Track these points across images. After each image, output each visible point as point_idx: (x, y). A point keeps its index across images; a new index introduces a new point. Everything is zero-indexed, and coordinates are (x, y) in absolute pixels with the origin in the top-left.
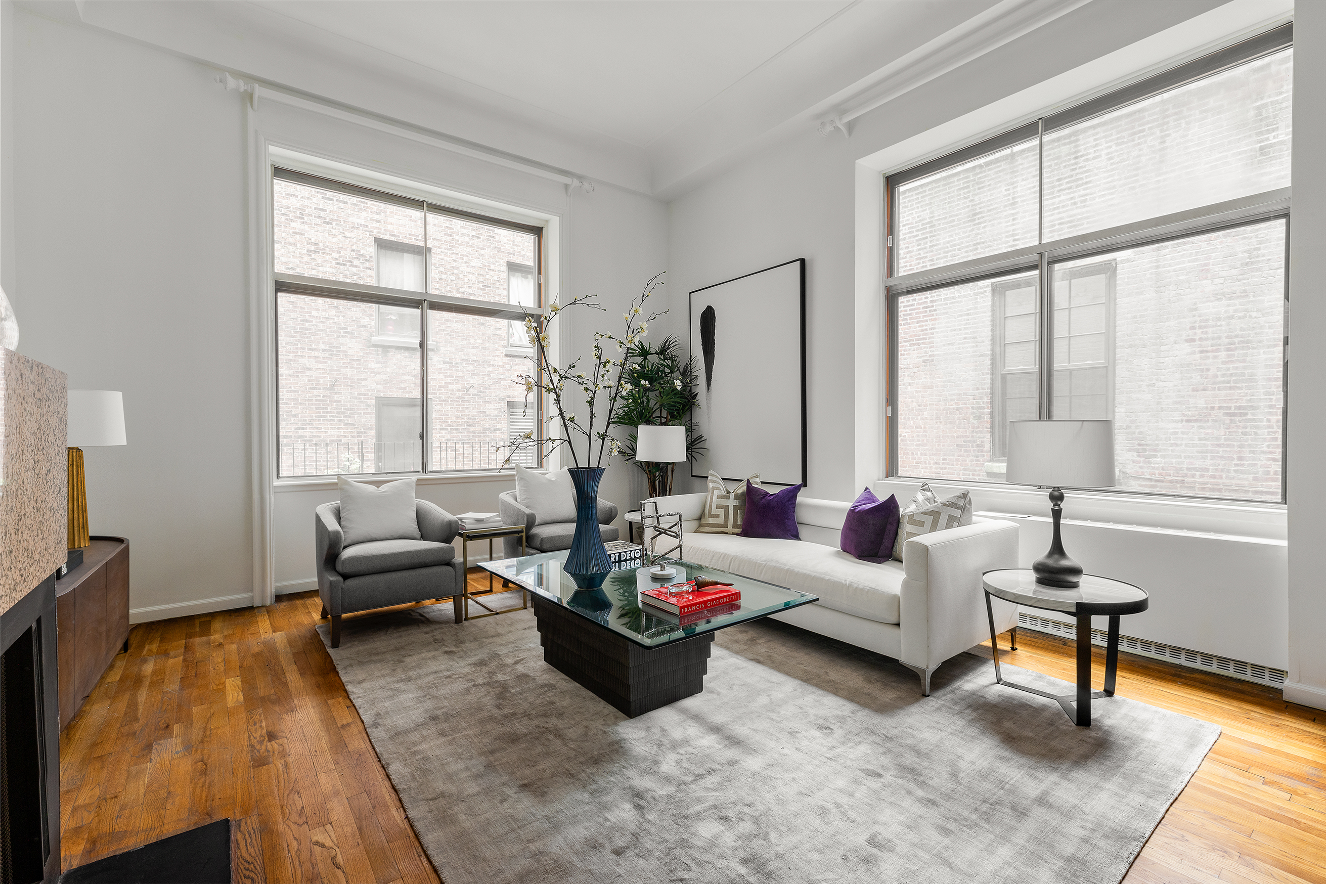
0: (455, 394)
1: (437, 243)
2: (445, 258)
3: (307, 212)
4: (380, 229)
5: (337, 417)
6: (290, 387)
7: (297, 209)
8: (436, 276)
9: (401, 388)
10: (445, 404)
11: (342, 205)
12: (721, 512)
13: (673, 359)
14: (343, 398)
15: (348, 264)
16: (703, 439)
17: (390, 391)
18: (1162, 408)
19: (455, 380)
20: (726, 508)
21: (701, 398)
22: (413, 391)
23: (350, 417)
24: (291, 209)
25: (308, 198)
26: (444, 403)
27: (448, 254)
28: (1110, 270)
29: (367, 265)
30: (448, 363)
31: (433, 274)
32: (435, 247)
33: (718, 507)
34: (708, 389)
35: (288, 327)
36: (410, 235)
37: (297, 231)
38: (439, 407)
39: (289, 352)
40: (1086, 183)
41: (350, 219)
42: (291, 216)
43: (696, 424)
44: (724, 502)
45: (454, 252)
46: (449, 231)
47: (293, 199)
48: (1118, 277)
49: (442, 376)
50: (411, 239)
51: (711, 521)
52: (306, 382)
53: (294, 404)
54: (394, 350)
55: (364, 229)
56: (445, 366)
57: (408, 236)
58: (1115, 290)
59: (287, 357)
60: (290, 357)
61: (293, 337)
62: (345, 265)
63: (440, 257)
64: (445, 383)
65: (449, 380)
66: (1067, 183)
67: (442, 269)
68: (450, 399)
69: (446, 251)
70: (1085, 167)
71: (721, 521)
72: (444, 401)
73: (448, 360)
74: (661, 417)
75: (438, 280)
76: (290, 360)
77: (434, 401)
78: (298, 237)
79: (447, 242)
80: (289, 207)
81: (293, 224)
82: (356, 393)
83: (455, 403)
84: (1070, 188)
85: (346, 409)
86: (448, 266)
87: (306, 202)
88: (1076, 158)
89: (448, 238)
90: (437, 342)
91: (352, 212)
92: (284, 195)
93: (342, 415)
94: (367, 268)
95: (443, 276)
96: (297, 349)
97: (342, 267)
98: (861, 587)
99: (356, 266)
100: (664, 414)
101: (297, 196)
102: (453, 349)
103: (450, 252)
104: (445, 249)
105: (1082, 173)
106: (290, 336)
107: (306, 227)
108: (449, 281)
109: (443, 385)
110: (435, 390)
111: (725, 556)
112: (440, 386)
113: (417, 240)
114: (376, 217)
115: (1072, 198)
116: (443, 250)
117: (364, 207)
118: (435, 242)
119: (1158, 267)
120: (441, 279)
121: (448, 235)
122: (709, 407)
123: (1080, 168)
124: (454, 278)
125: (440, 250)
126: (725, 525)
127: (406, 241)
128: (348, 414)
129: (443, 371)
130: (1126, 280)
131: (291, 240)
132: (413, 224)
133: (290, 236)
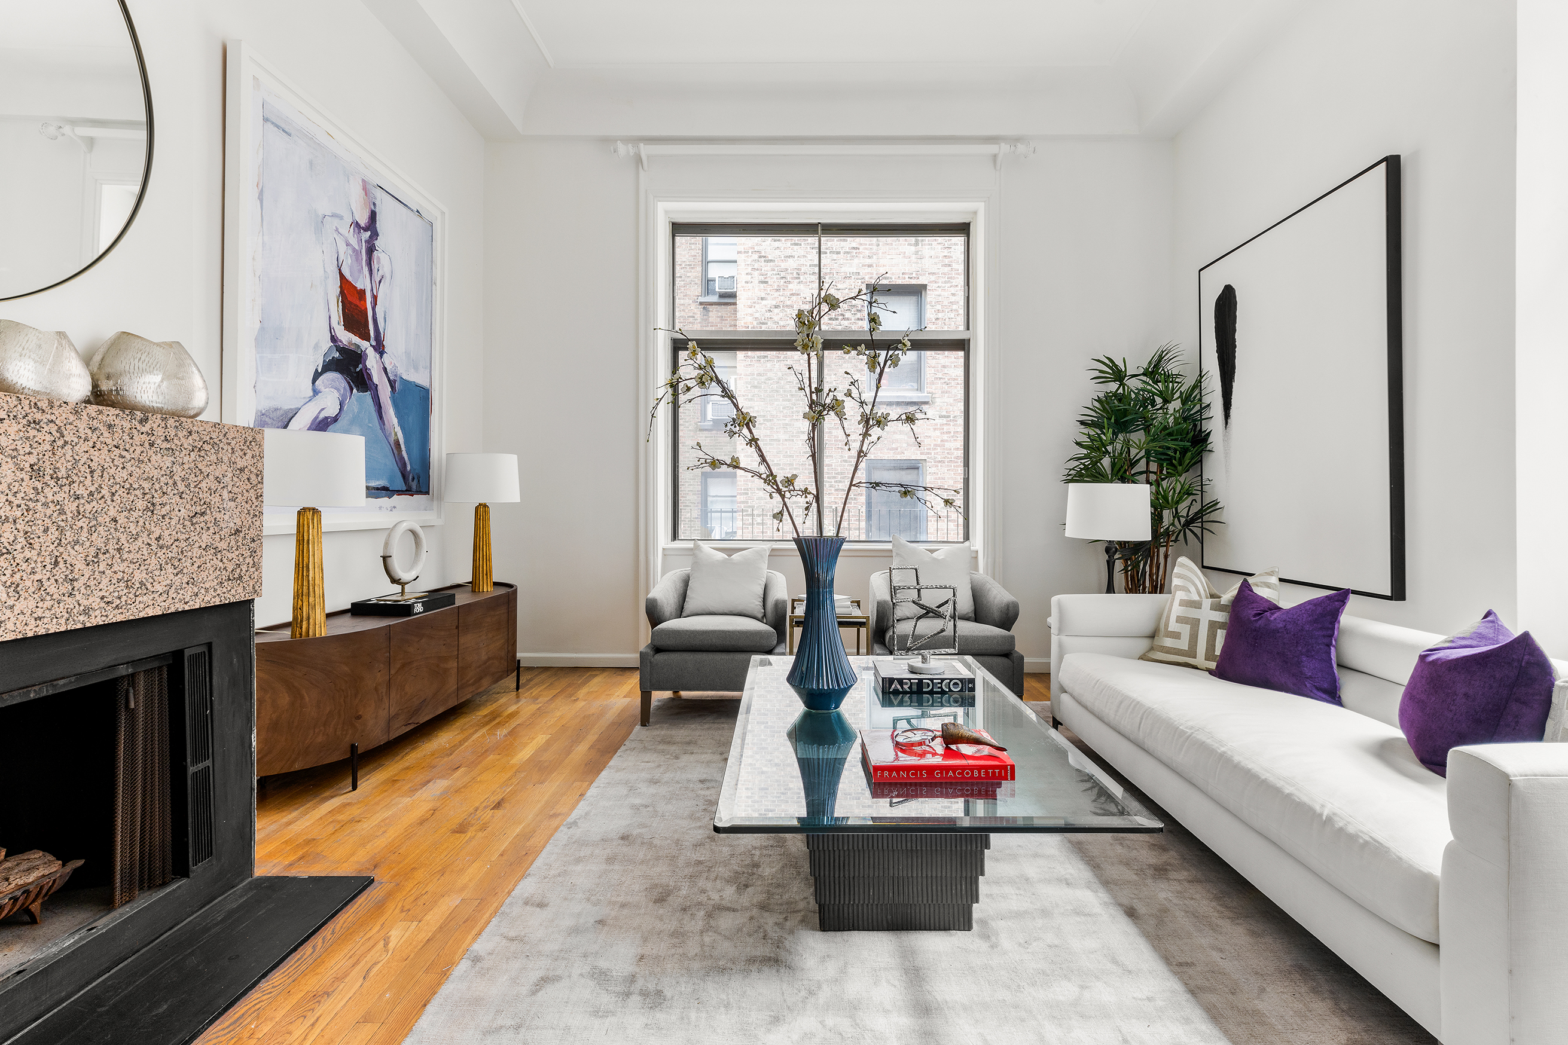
0: (953, 454)
1: (933, 278)
2: (943, 293)
3: (802, 271)
4: (872, 274)
5: (829, 482)
6: (787, 452)
7: (794, 269)
8: (932, 316)
9: (892, 449)
10: (941, 466)
11: (835, 256)
12: (1185, 630)
13: (1168, 378)
14: (834, 461)
15: (840, 317)
16: (1218, 506)
17: (881, 453)
19: (952, 437)
20: (1195, 623)
21: (1216, 440)
22: (905, 452)
23: (840, 482)
24: (789, 271)
25: (804, 256)
26: (939, 464)
27: (946, 288)
29: (859, 315)
30: (944, 417)
31: (929, 314)
32: (931, 282)
33: (1180, 620)
34: (1227, 423)
35: (785, 391)
36: (903, 274)
37: (794, 292)
38: (933, 470)
39: (786, 417)
41: (843, 270)
42: (789, 277)
43: (1208, 482)
44: (1193, 613)
45: (953, 284)
46: (947, 261)
47: (790, 260)
49: (938, 433)
50: (904, 278)
51: (1168, 642)
52: (801, 446)
53: (790, 469)
54: (885, 406)
55: (856, 277)
56: (941, 421)
57: (901, 275)
59: (784, 422)
60: (787, 422)
61: (789, 400)
62: (837, 319)
63: (937, 293)
64: (942, 441)
65: (945, 437)
67: (939, 307)
68: (946, 460)
69: (944, 285)
71: (1183, 644)
72: (940, 462)
73: (944, 413)
74: (1147, 472)
75: (934, 321)
76: (787, 424)
77: (929, 462)
78: (794, 298)
79: (945, 274)
80: (787, 270)
81: (790, 286)
82: (846, 456)
83: (953, 465)
85: (837, 474)
86: (946, 303)
87: (802, 261)
89: (946, 269)
90: (932, 393)
91: (845, 261)
92: (783, 258)
93: (833, 480)
94: (858, 319)
95: (940, 315)
96: (792, 412)
97: (834, 322)
98: (1351, 829)
99: (848, 319)
100: (1154, 467)
101: (794, 257)
102: (951, 400)
103: (949, 285)
104: (942, 283)
106: (786, 400)
107: (802, 286)
108: (947, 320)
109: (939, 443)
110: (929, 449)
111: (1136, 705)
112: (936, 445)
113: (911, 278)
114: (868, 261)
116: (940, 284)
117: (856, 253)
118: (931, 276)
120: (937, 319)
121: (946, 265)
122: (1227, 454)
124: (952, 315)
125: (937, 285)
126: (1192, 652)
127: (899, 282)
128: (839, 479)
129: (939, 427)
131: (788, 303)
132: (907, 261)
133: (787, 299)
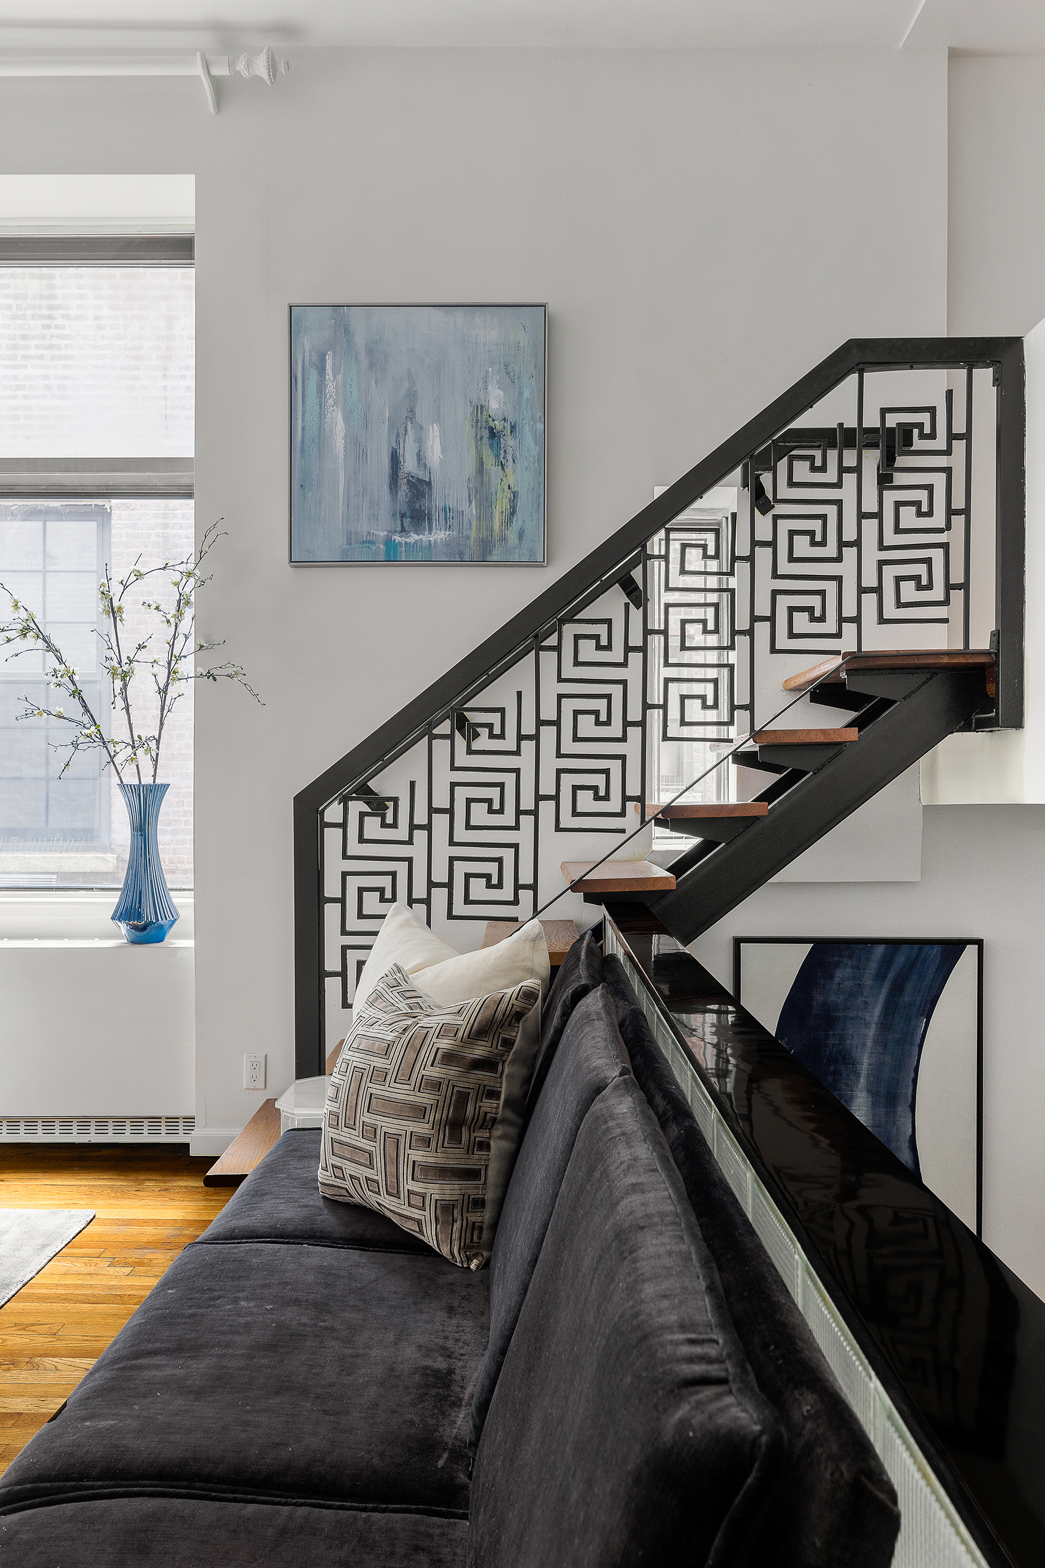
18: (173, 754)
28: (104, 517)
40: (67, 357)
48: (113, 531)
58: (110, 554)
66: (37, 347)
70: (63, 328)
84: (41, 357)
88: (51, 307)
105: (60, 337)
115: (45, 377)
119: (166, 526)
123: (57, 327)
130: (124, 539)
